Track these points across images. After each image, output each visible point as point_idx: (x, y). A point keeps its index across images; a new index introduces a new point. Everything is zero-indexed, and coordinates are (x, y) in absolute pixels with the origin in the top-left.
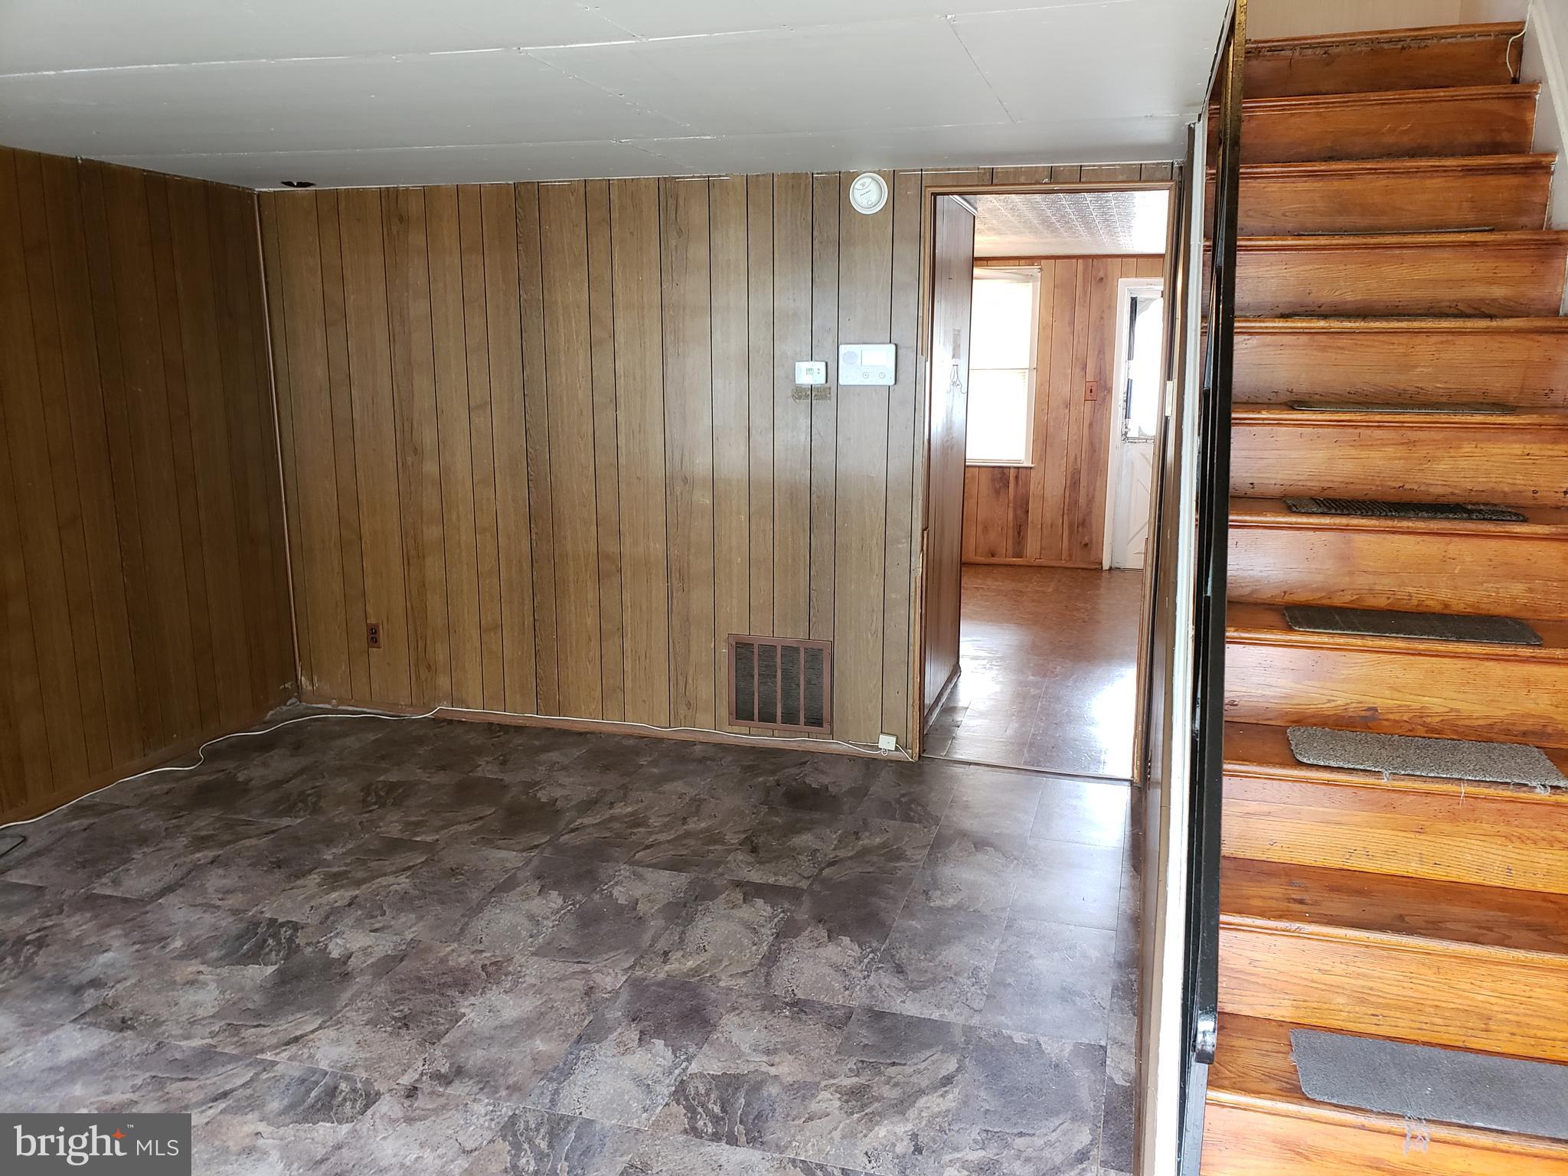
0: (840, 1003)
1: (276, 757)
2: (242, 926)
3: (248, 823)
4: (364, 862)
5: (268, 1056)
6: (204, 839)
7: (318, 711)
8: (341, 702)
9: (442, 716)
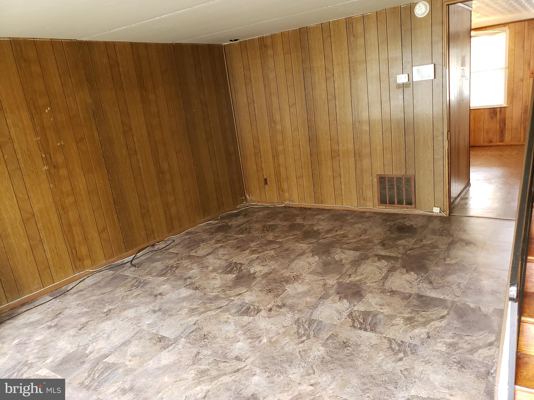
0: (408, 292)
1: (239, 218)
2: (228, 264)
3: (231, 236)
4: (262, 247)
5: (232, 298)
6: (219, 241)
7: (252, 205)
8: (258, 202)
9: (287, 205)
